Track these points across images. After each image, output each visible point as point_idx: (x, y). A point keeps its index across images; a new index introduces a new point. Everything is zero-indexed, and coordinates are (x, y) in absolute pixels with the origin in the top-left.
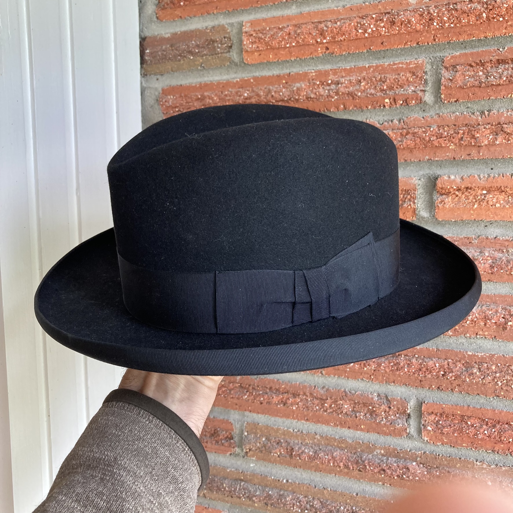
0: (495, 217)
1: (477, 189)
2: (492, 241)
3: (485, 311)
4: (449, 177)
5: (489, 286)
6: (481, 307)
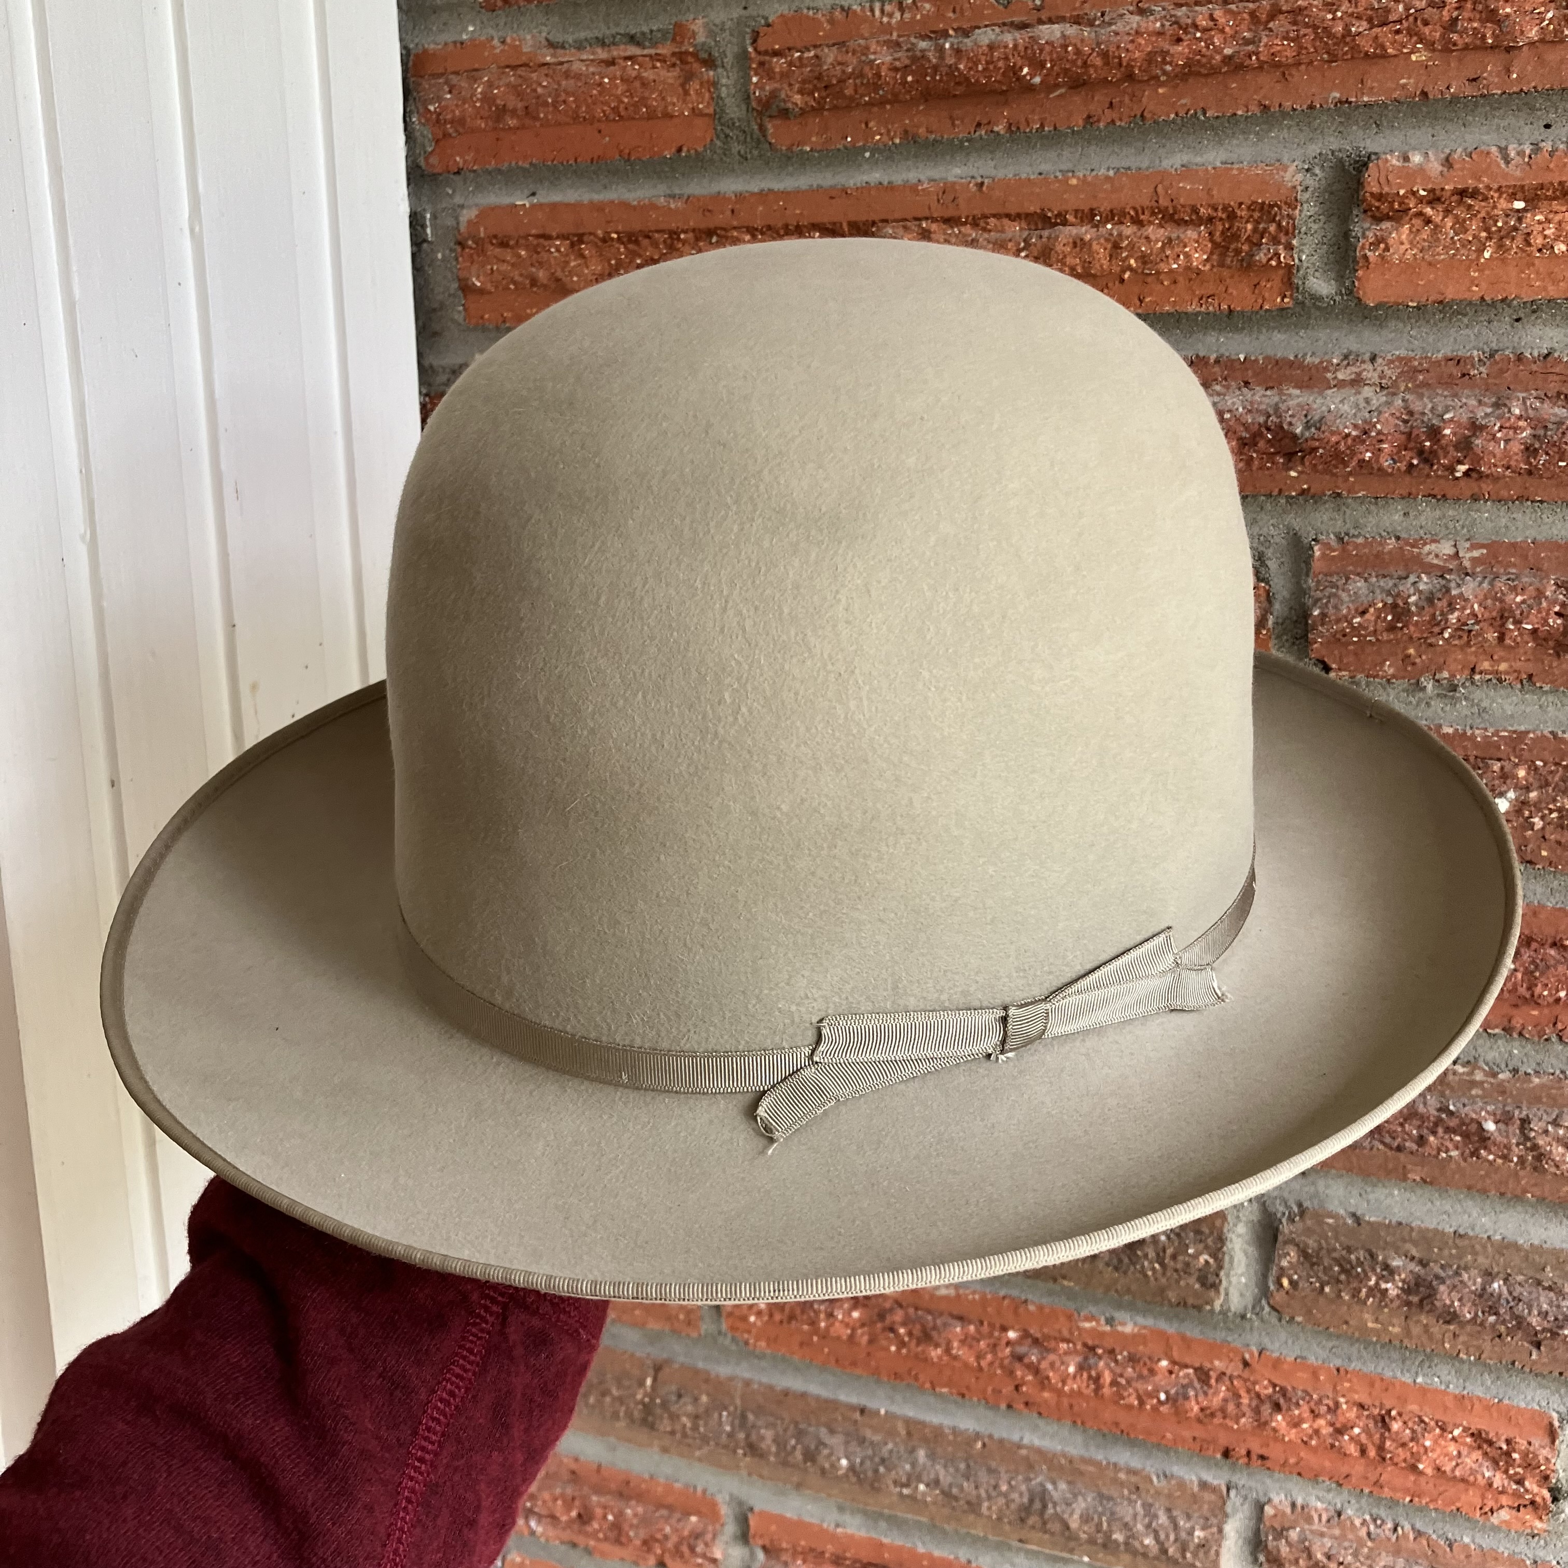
0: (1551, 288)
1: (1496, 195)
2: (1534, 367)
3: (1503, 594)
4: (1406, 159)
5: (1518, 516)
6: (1491, 584)
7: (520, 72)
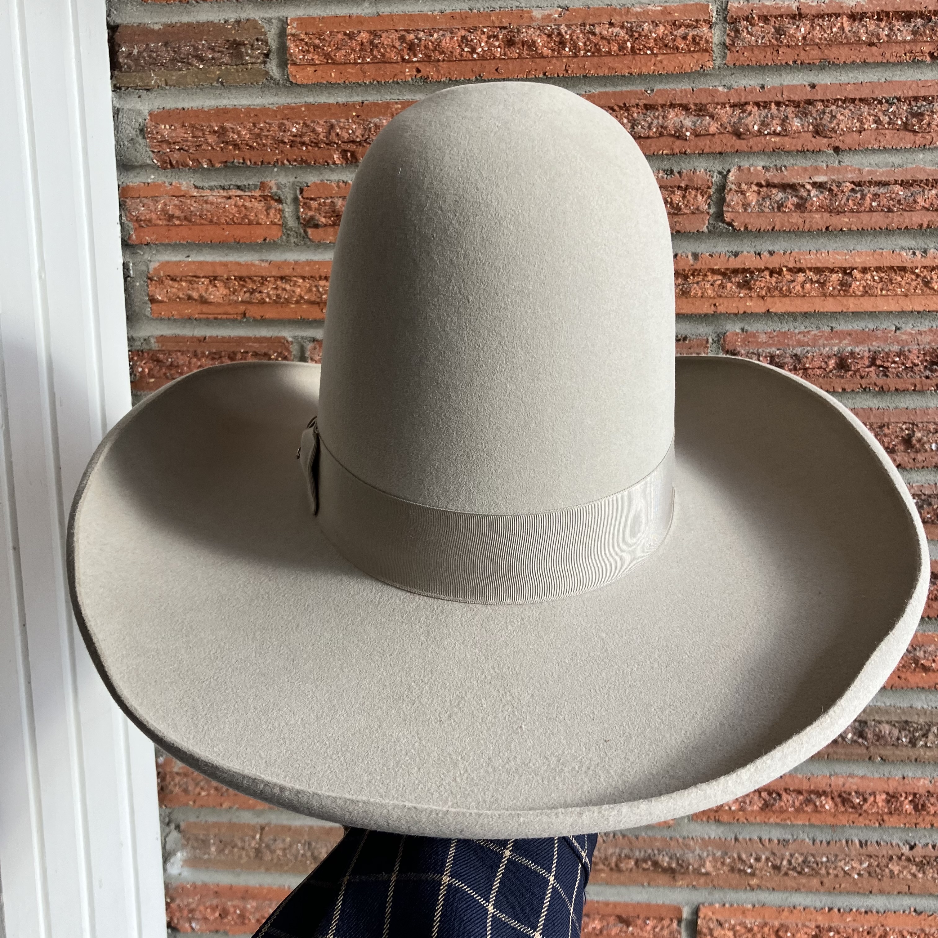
7: (180, 199)
